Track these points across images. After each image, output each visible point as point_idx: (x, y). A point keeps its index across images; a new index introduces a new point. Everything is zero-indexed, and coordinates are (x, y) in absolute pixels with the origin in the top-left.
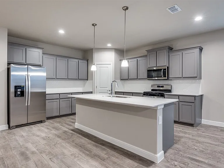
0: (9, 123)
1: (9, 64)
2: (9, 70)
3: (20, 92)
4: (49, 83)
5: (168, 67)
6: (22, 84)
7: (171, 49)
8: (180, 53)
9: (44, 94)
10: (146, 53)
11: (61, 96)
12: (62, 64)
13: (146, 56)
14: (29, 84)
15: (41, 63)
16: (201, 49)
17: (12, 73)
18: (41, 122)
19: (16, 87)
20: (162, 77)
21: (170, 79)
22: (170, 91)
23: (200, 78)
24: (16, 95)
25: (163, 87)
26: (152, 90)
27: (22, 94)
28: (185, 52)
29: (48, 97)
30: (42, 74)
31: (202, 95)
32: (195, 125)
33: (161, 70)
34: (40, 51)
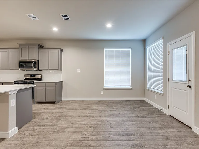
5: (38, 61)
7: (41, 47)
8: (47, 51)
13: (18, 49)
16: (62, 50)
20: (33, 68)
21: (40, 70)
23: (61, 70)
26: (25, 79)
28: (51, 51)
31: (62, 81)
32: (56, 102)
33: (32, 62)
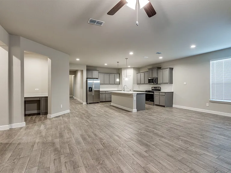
0: (87, 102)
1: (87, 78)
2: (87, 81)
3: (91, 89)
4: (101, 86)
5: (157, 78)
6: (91, 87)
7: (159, 68)
8: (162, 71)
9: (99, 91)
10: (148, 70)
11: (106, 92)
12: (107, 76)
13: (148, 72)
14: (93, 87)
15: (98, 77)
17: (88, 82)
18: (98, 103)
19: (89, 88)
20: (154, 83)
21: (158, 84)
22: (160, 90)
23: (172, 83)
24: (89, 91)
25: (156, 88)
26: (152, 90)
27: (91, 91)
28: (164, 70)
29: (100, 92)
30: (98, 82)
31: (173, 92)
32: (165, 106)
33: (154, 79)
34: (97, 72)
